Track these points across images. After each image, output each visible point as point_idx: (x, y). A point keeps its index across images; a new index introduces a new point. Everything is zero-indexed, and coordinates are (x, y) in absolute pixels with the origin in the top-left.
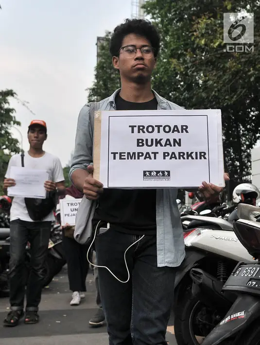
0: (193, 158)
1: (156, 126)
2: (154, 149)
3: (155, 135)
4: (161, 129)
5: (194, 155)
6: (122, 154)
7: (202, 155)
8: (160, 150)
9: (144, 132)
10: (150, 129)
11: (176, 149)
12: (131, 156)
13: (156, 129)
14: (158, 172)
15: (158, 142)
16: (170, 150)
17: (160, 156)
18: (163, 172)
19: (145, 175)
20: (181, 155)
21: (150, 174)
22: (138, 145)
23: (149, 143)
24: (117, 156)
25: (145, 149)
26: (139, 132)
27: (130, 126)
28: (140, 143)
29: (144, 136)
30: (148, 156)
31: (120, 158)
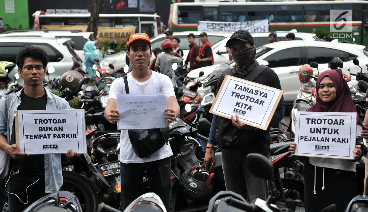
0: (69, 138)
1: (49, 120)
2: (48, 132)
3: (48, 125)
4: (52, 121)
5: (70, 136)
6: (31, 136)
7: (74, 136)
8: (52, 133)
9: (42, 123)
10: (45, 121)
11: (60, 133)
12: (36, 137)
14: (51, 146)
15: (50, 129)
16: (56, 133)
17: (52, 137)
18: (54, 146)
19: (44, 147)
20: (63, 136)
21: (47, 147)
22: (40, 131)
23: (46, 130)
24: (29, 137)
25: (43, 133)
26: (39, 123)
27: (34, 120)
28: (40, 129)
29: (43, 125)
30: (45, 137)
31: (30, 138)
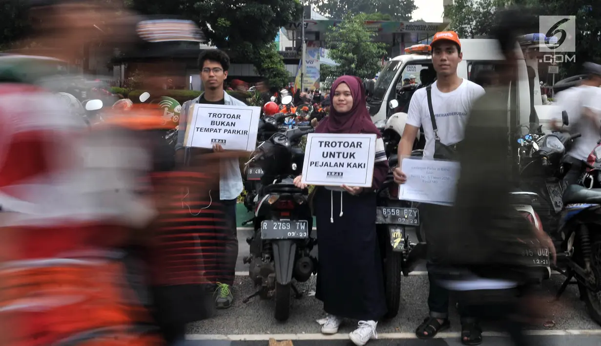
0: (240, 134)
1: (223, 114)
2: (220, 127)
3: (222, 120)
4: (226, 116)
5: (241, 132)
6: (202, 129)
7: (245, 132)
8: (223, 128)
9: (216, 117)
10: (220, 115)
11: (232, 128)
12: (207, 130)
13: (223, 116)
14: (219, 140)
15: (223, 123)
16: (228, 128)
17: (222, 131)
18: (222, 140)
20: (234, 131)
21: (215, 141)
22: (211, 124)
23: (218, 124)
24: (199, 129)
25: (215, 127)
26: (213, 117)
27: (209, 113)
28: (213, 123)
29: (216, 119)
30: (216, 131)
31: (201, 131)
